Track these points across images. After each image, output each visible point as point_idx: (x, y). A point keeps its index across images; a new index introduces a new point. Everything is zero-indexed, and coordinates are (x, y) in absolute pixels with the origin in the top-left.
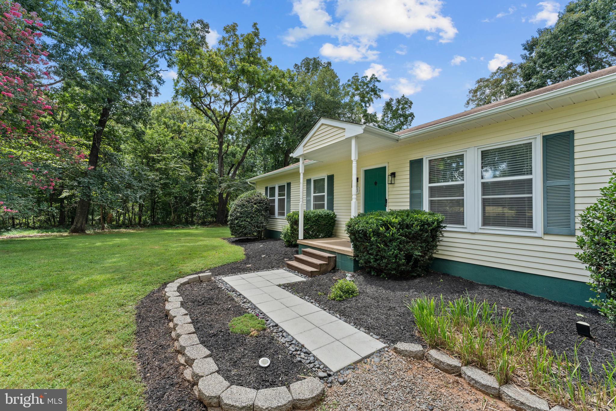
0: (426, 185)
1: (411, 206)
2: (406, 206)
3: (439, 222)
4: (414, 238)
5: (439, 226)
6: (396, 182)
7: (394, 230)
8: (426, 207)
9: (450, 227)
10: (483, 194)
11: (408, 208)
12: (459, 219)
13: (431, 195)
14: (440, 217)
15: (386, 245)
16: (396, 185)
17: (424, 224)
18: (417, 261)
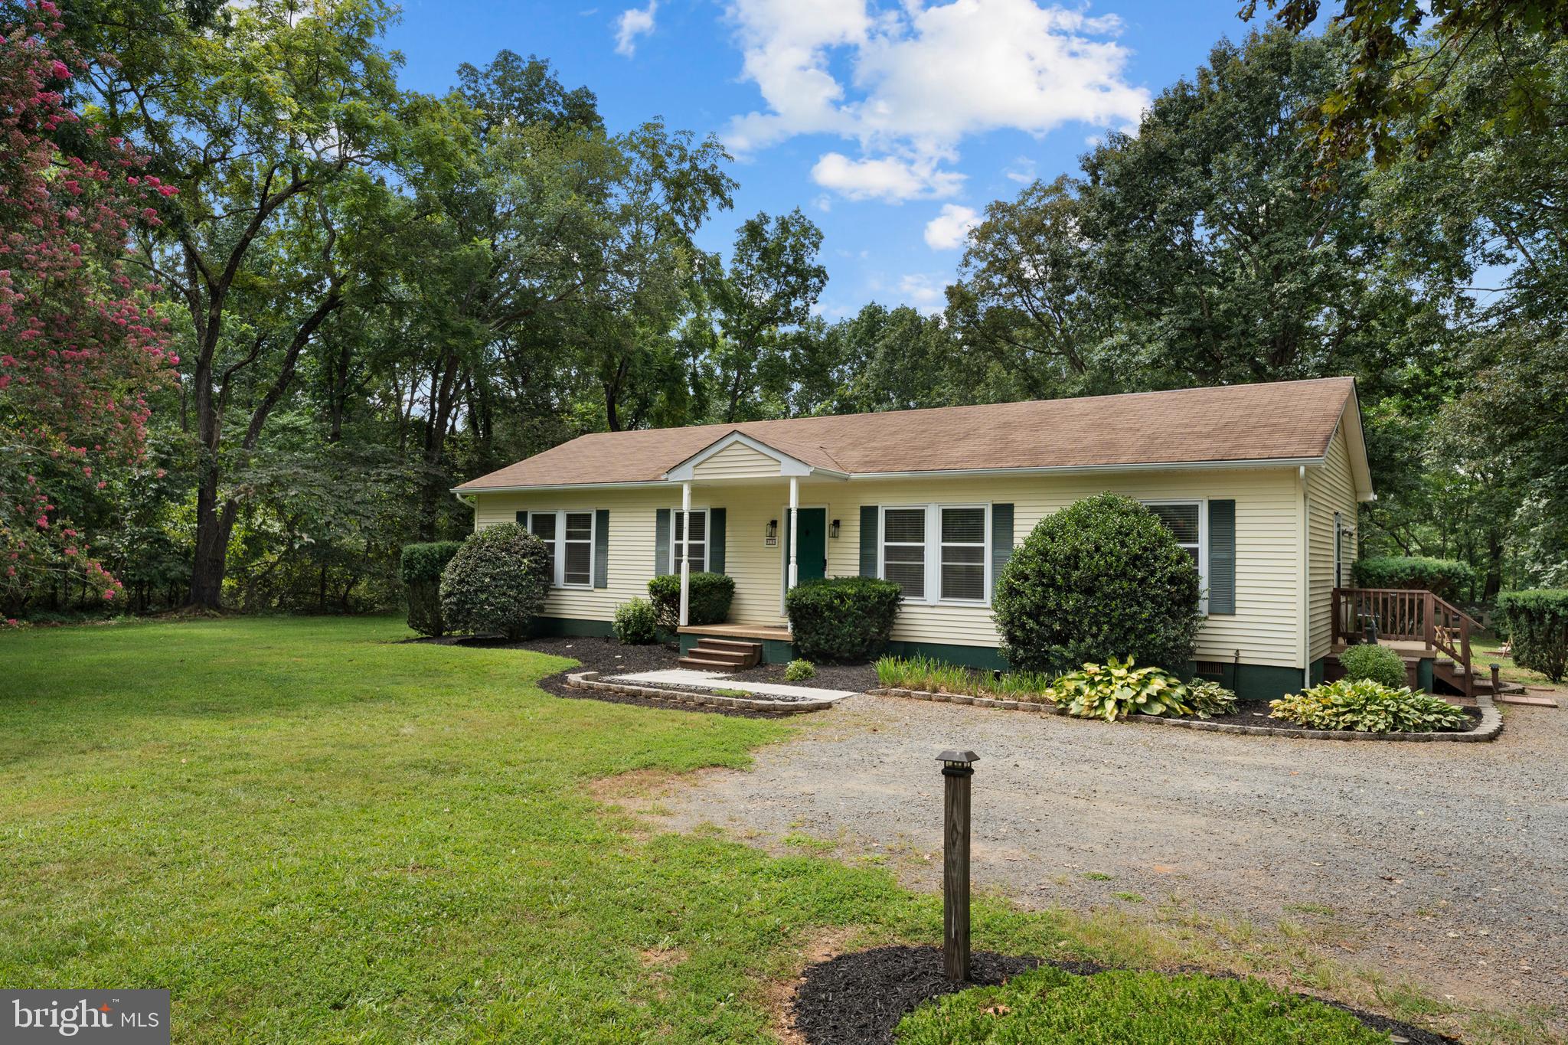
0: (882, 543)
1: (861, 571)
2: (854, 571)
3: (897, 594)
4: (870, 612)
5: (897, 599)
6: (841, 534)
7: (850, 602)
8: (881, 574)
9: (909, 600)
10: (944, 560)
11: (857, 574)
12: (918, 591)
13: (887, 558)
14: (898, 587)
15: (840, 622)
16: (841, 539)
17: (882, 595)
18: (872, 641)
